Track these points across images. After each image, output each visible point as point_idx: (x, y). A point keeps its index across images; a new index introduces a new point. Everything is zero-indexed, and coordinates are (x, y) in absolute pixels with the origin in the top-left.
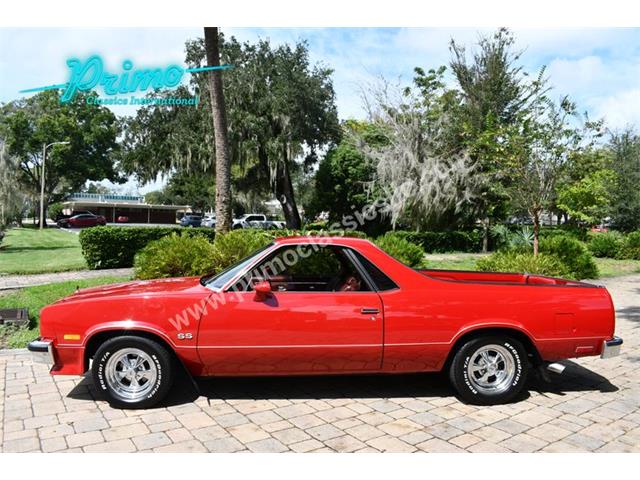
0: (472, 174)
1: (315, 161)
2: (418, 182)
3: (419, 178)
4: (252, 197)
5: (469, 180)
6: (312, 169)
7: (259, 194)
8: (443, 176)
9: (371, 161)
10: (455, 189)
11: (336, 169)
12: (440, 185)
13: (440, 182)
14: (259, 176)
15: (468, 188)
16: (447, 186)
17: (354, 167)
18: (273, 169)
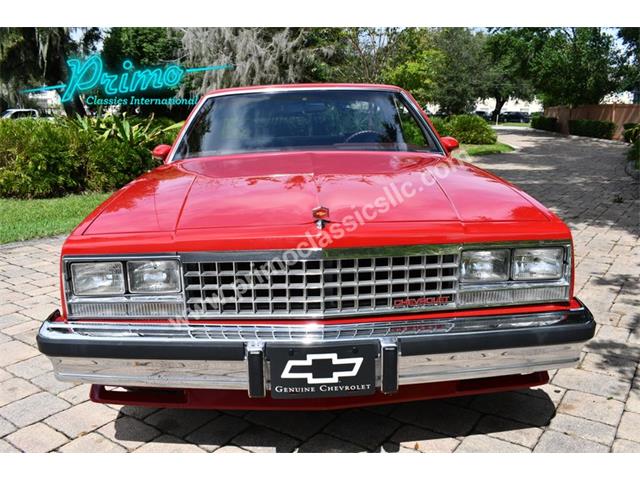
0: (295, 49)
1: (97, 38)
2: (233, 59)
3: (234, 54)
4: (16, 88)
5: (293, 56)
6: (94, 49)
7: (26, 82)
8: (262, 52)
9: (173, 35)
10: (276, 68)
11: (128, 46)
12: (260, 63)
13: (260, 58)
14: (23, 58)
15: (291, 67)
16: (268, 64)
17: (151, 42)
18: (44, 43)
